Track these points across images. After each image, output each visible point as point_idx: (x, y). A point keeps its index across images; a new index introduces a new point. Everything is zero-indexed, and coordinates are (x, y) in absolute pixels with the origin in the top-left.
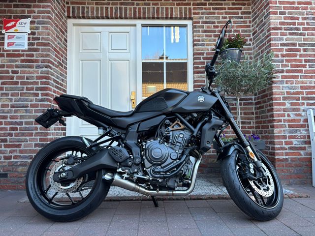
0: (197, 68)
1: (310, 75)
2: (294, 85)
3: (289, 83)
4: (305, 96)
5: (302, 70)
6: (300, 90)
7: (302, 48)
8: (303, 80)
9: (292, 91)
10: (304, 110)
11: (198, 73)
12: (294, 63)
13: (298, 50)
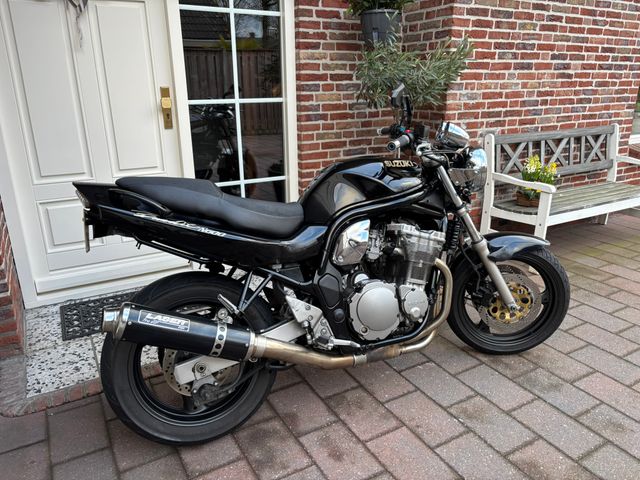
0: (306, 35)
1: (497, 72)
2: (475, 91)
3: (469, 87)
4: (486, 110)
5: (488, 63)
6: (481, 101)
7: (494, 20)
8: (488, 81)
9: (471, 102)
10: (481, 135)
11: (307, 48)
12: (480, 50)
13: (488, 24)
